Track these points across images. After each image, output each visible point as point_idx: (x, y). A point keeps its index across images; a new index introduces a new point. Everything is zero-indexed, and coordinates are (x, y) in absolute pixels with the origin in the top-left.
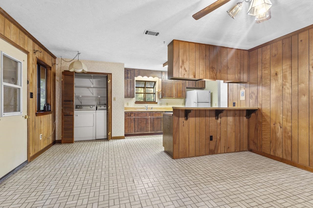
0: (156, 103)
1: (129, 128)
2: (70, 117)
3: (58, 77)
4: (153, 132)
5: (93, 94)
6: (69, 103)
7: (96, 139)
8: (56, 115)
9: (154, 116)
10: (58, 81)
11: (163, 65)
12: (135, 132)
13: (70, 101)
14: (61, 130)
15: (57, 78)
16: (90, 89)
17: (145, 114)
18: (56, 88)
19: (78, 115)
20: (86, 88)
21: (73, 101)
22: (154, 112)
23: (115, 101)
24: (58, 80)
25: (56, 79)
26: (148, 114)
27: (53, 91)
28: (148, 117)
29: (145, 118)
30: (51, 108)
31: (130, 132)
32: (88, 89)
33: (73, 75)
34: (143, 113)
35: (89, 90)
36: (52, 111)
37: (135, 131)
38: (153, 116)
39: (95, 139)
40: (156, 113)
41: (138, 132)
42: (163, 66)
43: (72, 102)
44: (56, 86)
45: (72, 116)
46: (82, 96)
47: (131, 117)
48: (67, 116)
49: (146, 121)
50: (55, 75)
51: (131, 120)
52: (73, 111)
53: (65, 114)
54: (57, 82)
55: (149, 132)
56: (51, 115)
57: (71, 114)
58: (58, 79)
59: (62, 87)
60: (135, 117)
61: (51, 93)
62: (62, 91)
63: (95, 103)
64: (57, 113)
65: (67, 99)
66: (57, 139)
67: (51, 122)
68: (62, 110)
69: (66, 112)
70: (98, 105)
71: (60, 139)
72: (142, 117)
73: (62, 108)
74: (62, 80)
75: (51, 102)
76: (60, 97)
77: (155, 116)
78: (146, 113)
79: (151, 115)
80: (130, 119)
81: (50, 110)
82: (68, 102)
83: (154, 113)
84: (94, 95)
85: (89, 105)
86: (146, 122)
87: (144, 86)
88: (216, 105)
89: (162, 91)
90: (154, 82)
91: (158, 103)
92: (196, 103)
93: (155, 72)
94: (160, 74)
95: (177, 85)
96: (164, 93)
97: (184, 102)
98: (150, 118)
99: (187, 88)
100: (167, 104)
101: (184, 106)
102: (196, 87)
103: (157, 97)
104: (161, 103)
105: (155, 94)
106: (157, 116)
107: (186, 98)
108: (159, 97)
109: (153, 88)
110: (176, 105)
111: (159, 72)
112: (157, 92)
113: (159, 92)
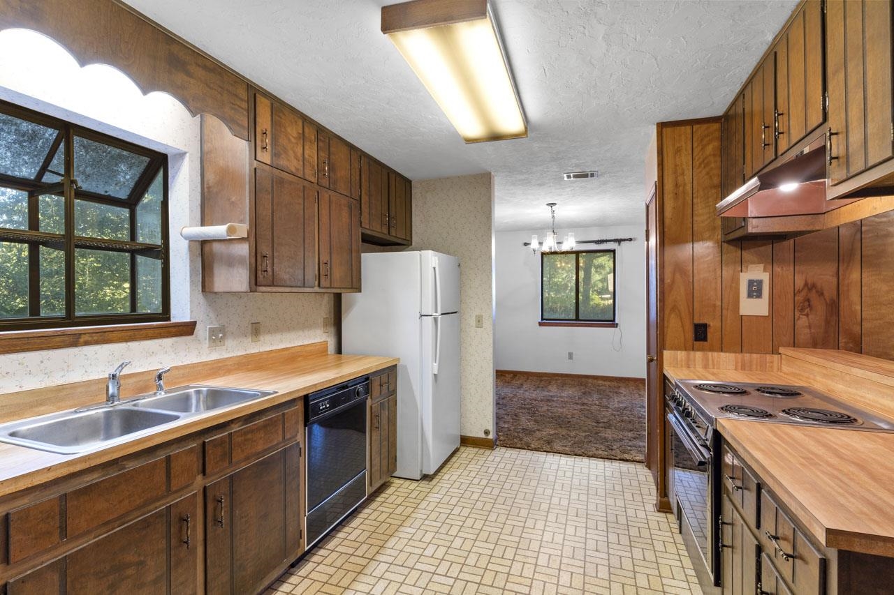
0: (187, 329)
9: (237, 456)
17: (159, 478)
22: (232, 421)
26: (186, 457)
28: (187, 487)
29: (159, 515)
38: (230, 465)
40: (251, 431)
49: (164, 543)
77: (247, 459)
78: (168, 459)
79: (208, 470)
83: (235, 428)
86: (169, 549)
87: (44, 169)
88: (479, 321)
89: (255, 237)
90: (147, 159)
91: (198, 327)
92: (436, 319)
93: (205, 67)
94: (245, 105)
95: (327, 207)
96: (268, 253)
97: (330, 313)
98: (205, 488)
99: (363, 234)
100: (256, 330)
101: (332, 330)
102: (389, 233)
103: (192, 282)
104: (222, 329)
105: (161, 253)
106: (260, 448)
107: (360, 291)
108: (212, 282)
109: (131, 202)
110: (301, 333)
111: (235, 82)
112: (190, 241)
113: (207, 248)
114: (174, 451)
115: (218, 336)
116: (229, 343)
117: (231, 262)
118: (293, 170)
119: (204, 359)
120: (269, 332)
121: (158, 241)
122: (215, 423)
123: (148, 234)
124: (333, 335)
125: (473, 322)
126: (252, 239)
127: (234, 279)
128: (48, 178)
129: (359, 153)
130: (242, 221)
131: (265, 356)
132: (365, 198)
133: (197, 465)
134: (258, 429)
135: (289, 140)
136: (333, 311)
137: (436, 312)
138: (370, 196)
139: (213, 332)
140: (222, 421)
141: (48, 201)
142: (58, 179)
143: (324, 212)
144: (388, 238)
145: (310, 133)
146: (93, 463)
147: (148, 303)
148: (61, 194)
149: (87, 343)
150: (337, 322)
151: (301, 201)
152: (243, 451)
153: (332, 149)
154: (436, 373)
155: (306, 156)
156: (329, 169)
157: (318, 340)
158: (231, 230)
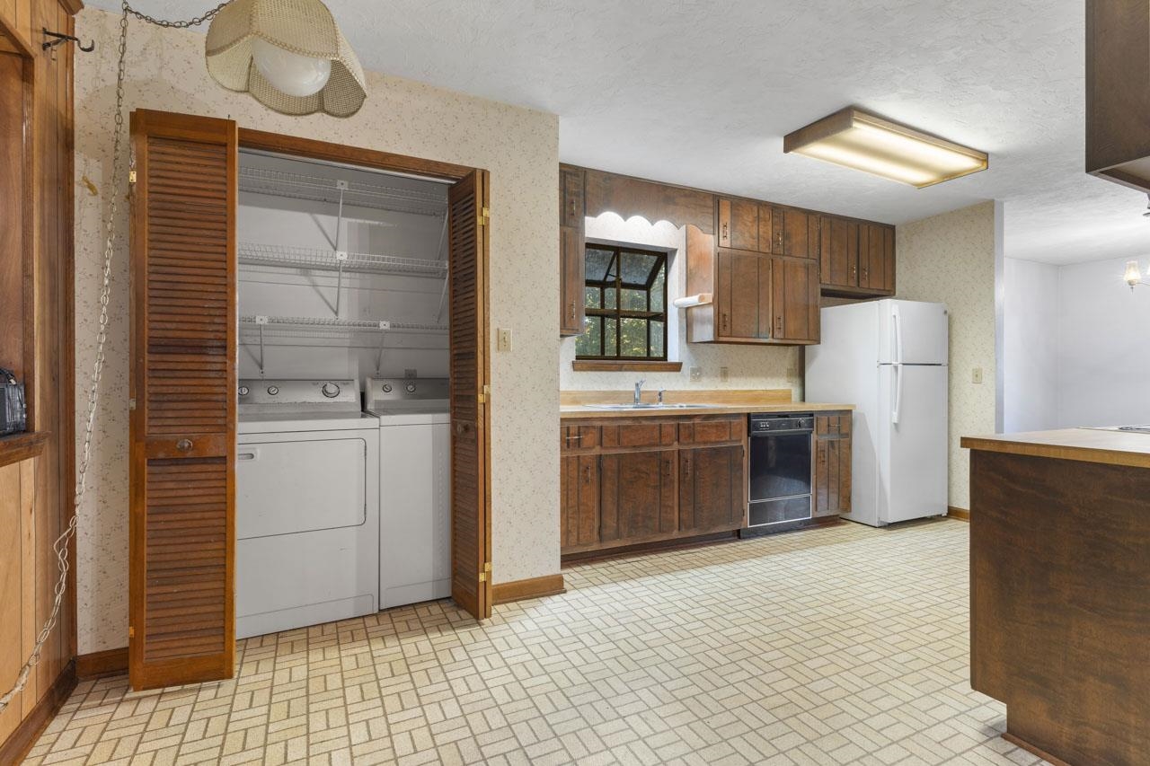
0: (677, 367)
1: (570, 521)
2: (203, 476)
3: (93, 162)
4: (692, 533)
5: (336, 313)
6: (191, 366)
7: (383, 607)
8: (78, 467)
9: (698, 438)
10: (91, 187)
11: (783, 139)
12: (601, 539)
13: (199, 348)
14: (121, 573)
15: (86, 167)
16: (320, 278)
17: (656, 434)
18: (78, 248)
19: (258, 451)
20: (293, 271)
21: (225, 347)
22: (695, 416)
23: (509, 350)
24: (98, 187)
25: (78, 177)
26: (670, 429)
27: (50, 267)
28: (670, 445)
29: (655, 453)
30: (29, 410)
31: (578, 539)
32: (303, 280)
33: (225, 145)
34: (644, 423)
35: (315, 286)
36: (37, 427)
37: (605, 532)
38: (694, 443)
39: (376, 611)
41: (618, 536)
42: (786, 150)
43: (220, 359)
44: (76, 227)
45: (224, 461)
46: (271, 321)
47: (582, 453)
48: (174, 469)
49: (658, 470)
50: (65, 140)
51: (581, 468)
52: (227, 430)
53: (161, 455)
54: (91, 199)
55: (675, 534)
56: (29, 466)
57: (213, 453)
58: (96, 176)
59: (135, 232)
60: (604, 452)
61: (27, 275)
62: (136, 267)
63: (346, 366)
64: (86, 453)
65: (178, 334)
66: (86, 646)
67: (31, 525)
68: (135, 422)
69: (169, 437)
70: (369, 382)
71: (119, 641)
72: (640, 447)
73: (133, 404)
74: (133, 177)
75: (28, 356)
76: (114, 318)
77: (705, 443)
78: (660, 426)
79: (681, 440)
80: (579, 465)
81: (27, 428)
82: (187, 358)
83: (697, 421)
84: (344, 316)
85: (315, 381)
86: (661, 474)
87: (607, 274)
88: (977, 376)
89: (718, 302)
90: (656, 257)
91: (683, 366)
92: (896, 368)
93: (685, 196)
94: (711, 211)
95: (781, 272)
96: (727, 313)
97: (795, 364)
98: (679, 451)
99: (822, 290)
100: (725, 373)
101: (797, 381)
102: (858, 285)
103: (680, 336)
104: (699, 370)
105: (663, 317)
106: (713, 439)
107: (819, 343)
108: (692, 336)
109: (647, 287)
110: (764, 379)
111: (704, 197)
112: (680, 308)
113: (689, 311)
114: (664, 423)
115: (697, 374)
116: (705, 380)
117: (703, 321)
118: (749, 247)
119: (687, 389)
120: (735, 376)
121: (662, 310)
122: (685, 414)
123: (656, 307)
124: (798, 385)
125: (968, 377)
126: (716, 303)
127: (705, 332)
128: (610, 279)
129: (818, 216)
130: (709, 292)
131: (731, 394)
132: (825, 256)
133: (675, 436)
134: (712, 426)
135: (745, 225)
136: (797, 362)
137: (897, 360)
138: (832, 252)
139: (693, 371)
140: (689, 414)
141: (610, 292)
142: (614, 279)
143: (779, 276)
144: (858, 290)
145: (765, 214)
146: (630, 415)
147: (656, 350)
148: (615, 287)
149: (626, 370)
150: (800, 372)
151: (756, 270)
152: (702, 436)
153: (787, 221)
154: (896, 422)
155: (761, 233)
156: (784, 239)
157: (781, 388)
158: (701, 299)
